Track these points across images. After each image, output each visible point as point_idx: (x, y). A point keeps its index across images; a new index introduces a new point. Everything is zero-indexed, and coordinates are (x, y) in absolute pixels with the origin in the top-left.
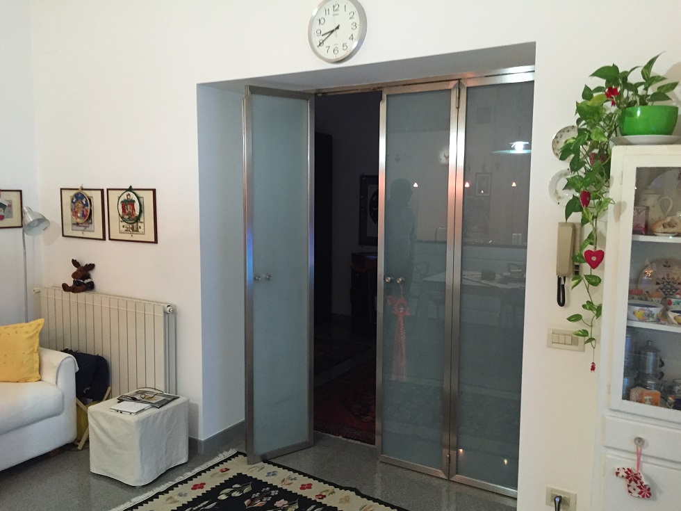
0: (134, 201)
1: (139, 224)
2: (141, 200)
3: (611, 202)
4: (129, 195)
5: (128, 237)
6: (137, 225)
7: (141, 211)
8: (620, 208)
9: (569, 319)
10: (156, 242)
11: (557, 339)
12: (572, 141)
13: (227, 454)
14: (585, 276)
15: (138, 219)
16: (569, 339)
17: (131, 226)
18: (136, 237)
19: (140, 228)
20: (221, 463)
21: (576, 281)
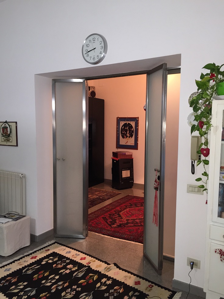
0: (7, 127)
1: (10, 138)
2: (11, 127)
3: (212, 126)
4: (5, 124)
5: (5, 143)
6: (9, 138)
7: (10, 132)
8: (216, 128)
9: (196, 180)
10: (17, 146)
11: (191, 189)
12: (195, 98)
13: (50, 243)
14: (203, 160)
15: (9, 136)
16: (196, 189)
17: (6, 139)
18: (9, 143)
19: (10, 139)
20: (47, 247)
21: (199, 162)
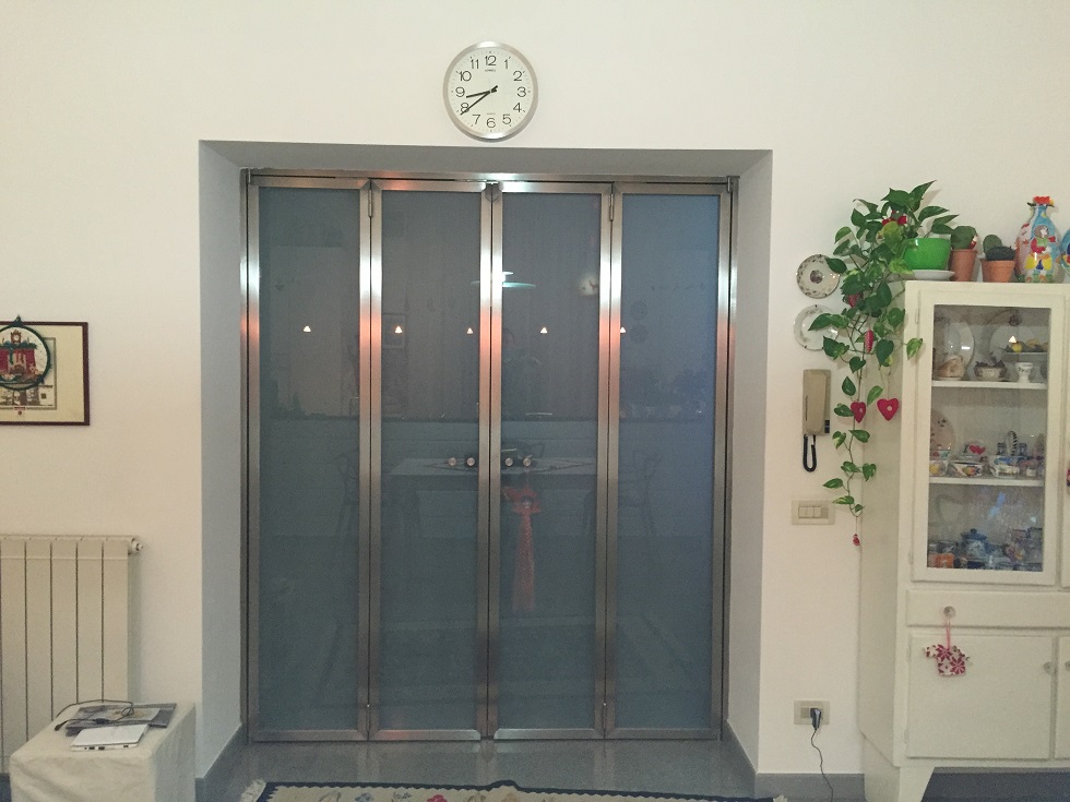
0: (34, 346)
1: (42, 390)
2: (50, 343)
4: (19, 334)
5: (12, 415)
6: (36, 392)
7: (49, 366)
9: (827, 485)
10: (86, 422)
15: (40, 380)
17: (17, 394)
18: (30, 415)
19: (44, 396)
21: (838, 438)
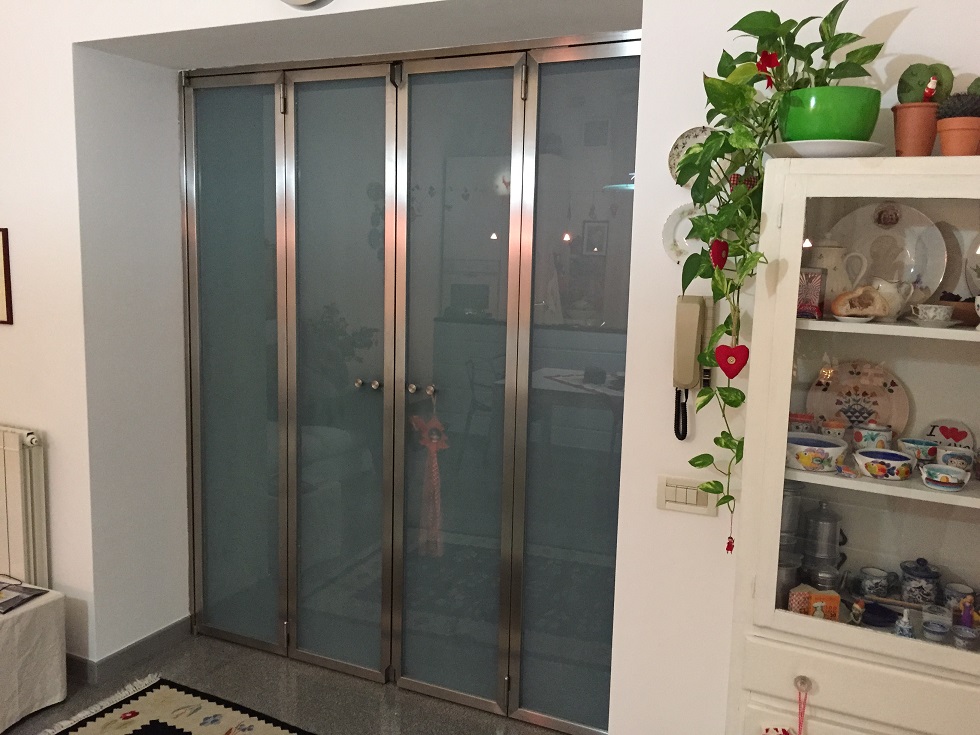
3: (762, 259)
8: (777, 269)
9: (693, 462)
10: (10, 321)
11: (673, 495)
12: (698, 150)
13: (141, 684)
14: (719, 389)
16: (692, 495)
20: (127, 701)
21: (705, 397)
